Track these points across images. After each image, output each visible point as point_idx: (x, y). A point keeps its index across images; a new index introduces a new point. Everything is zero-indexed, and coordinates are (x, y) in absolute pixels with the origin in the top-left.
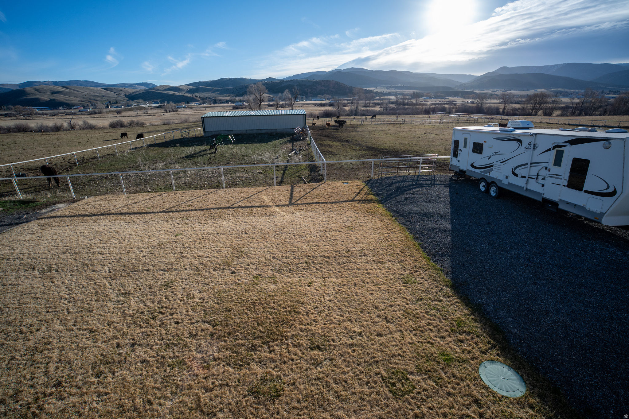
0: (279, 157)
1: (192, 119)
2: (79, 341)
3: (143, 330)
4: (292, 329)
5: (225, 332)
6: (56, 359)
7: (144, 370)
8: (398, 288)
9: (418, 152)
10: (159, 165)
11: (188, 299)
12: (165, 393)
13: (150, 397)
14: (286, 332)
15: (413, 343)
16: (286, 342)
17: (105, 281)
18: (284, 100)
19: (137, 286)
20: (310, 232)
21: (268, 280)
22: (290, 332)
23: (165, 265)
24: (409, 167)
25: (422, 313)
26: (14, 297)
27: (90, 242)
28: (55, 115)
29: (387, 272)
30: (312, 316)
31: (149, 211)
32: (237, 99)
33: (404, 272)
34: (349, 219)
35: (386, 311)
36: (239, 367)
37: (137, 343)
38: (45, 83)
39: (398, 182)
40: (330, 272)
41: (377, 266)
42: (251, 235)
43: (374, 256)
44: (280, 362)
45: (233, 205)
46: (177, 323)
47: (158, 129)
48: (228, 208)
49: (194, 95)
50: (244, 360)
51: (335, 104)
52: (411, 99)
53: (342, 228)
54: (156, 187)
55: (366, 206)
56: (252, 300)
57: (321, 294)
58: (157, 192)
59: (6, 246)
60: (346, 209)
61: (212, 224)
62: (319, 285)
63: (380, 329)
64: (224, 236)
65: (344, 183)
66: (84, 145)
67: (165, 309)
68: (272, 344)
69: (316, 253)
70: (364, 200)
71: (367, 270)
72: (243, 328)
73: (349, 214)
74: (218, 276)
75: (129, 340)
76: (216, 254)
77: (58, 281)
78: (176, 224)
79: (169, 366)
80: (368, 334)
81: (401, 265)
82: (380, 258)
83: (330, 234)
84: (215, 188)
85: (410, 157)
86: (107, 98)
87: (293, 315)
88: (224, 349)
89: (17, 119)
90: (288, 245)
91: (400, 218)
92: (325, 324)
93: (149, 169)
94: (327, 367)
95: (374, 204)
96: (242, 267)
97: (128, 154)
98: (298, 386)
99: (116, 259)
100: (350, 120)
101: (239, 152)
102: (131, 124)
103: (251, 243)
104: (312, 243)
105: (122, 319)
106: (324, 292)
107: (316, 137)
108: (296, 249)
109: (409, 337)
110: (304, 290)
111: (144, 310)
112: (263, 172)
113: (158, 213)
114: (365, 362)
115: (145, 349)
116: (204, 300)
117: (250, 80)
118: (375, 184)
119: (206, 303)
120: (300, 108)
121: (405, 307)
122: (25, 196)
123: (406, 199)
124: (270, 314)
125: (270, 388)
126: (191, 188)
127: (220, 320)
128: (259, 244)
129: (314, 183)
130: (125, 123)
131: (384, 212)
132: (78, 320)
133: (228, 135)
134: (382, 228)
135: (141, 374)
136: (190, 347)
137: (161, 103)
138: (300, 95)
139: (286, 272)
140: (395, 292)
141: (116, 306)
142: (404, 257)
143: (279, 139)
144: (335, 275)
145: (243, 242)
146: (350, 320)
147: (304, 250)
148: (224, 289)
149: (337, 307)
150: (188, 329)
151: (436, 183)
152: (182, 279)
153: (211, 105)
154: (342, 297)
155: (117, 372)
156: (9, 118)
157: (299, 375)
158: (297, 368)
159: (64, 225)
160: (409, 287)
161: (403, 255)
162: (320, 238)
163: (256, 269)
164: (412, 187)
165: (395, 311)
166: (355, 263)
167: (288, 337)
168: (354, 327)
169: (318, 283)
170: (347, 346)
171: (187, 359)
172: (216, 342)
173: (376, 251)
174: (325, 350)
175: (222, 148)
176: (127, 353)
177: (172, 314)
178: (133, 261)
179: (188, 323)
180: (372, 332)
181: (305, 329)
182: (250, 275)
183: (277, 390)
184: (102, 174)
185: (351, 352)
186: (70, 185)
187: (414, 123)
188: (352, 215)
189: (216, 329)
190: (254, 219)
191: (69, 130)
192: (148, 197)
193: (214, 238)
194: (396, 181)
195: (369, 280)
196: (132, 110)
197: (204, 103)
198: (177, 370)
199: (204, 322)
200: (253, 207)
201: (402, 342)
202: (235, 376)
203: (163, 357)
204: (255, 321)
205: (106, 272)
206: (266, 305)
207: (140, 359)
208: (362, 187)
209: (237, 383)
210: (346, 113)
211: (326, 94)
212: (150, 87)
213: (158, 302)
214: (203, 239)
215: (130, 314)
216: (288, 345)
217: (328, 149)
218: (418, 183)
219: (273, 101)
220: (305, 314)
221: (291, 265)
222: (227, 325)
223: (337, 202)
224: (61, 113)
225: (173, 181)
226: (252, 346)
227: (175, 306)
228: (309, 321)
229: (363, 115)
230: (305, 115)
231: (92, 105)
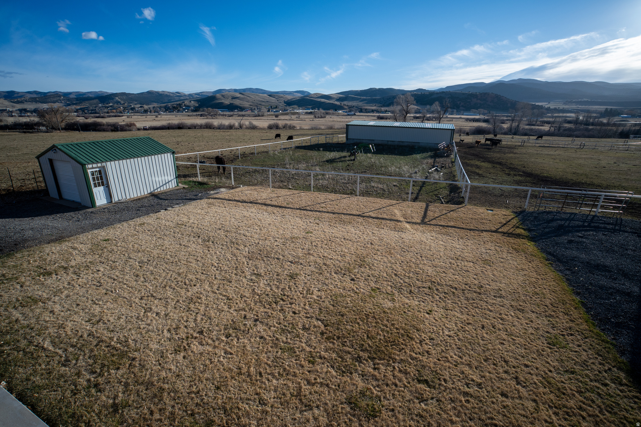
0: (418, 172)
1: (337, 126)
2: (219, 303)
3: (266, 310)
4: (402, 354)
5: (335, 335)
6: (202, 312)
7: (261, 345)
8: (540, 347)
9: (599, 186)
10: (303, 166)
11: (307, 294)
12: (274, 371)
13: (261, 370)
14: (394, 354)
15: (550, 423)
16: (393, 364)
17: (244, 260)
18: (432, 112)
19: (267, 271)
20: (439, 257)
21: (385, 296)
22: (398, 355)
23: (293, 258)
24: (581, 204)
25: (571, 390)
26: (185, 256)
27: (238, 224)
28: (231, 116)
29: (527, 324)
30: (426, 346)
31: (288, 206)
32: (383, 109)
33: (551, 330)
34: (488, 251)
35: (519, 370)
36: (341, 372)
37: (260, 320)
38: (229, 91)
39: (561, 220)
40: (454, 305)
41: (515, 314)
42: (376, 247)
43: (513, 300)
44: (383, 382)
45: (363, 214)
46: (294, 313)
47: (306, 133)
48: (358, 215)
49: (343, 103)
50: (348, 368)
51: (491, 121)
52: (599, 118)
53: (477, 260)
54: (296, 185)
55: (512, 241)
56: (366, 311)
57: (440, 326)
58: (296, 190)
59: (186, 215)
60: (486, 239)
61: (340, 228)
62: (440, 316)
63: (506, 389)
64: (350, 242)
65: (488, 210)
66: (246, 142)
67: (286, 297)
68: (378, 362)
69: (442, 280)
70: (511, 233)
71: (501, 314)
72: (353, 336)
73: (489, 245)
74: (338, 279)
75: (254, 315)
76: (340, 258)
77: (212, 251)
78: (309, 223)
79: (281, 349)
80: (489, 389)
81: (549, 321)
82: (520, 305)
83: (463, 263)
84: (348, 194)
85: (585, 191)
86: (270, 103)
87: (405, 339)
88: (331, 350)
89: (207, 118)
90: (413, 266)
91: (557, 263)
92: (439, 360)
93: (293, 169)
94: (432, 406)
95: (523, 240)
96: (362, 276)
97: (279, 153)
98: (397, 414)
99: (255, 243)
100: (506, 140)
101: (377, 162)
102: (285, 127)
103: (375, 254)
104: (439, 269)
105: (251, 295)
106: (444, 325)
107: (462, 155)
108: (421, 271)
109: (547, 413)
110: (421, 317)
111: (269, 293)
112: (398, 185)
113: (294, 209)
114: (479, 419)
115: (264, 327)
116: (321, 298)
117: (399, 90)
118: (529, 217)
119: (323, 302)
120: (449, 122)
121: (547, 374)
122: (202, 178)
123: (570, 242)
124: (381, 331)
125: (368, 405)
126: (327, 191)
127: (332, 322)
128: (383, 258)
129: (452, 204)
130: (280, 126)
131: (535, 252)
132: (221, 286)
133: (369, 144)
134: (529, 271)
135: (258, 348)
136: (302, 338)
137: (312, 109)
138: (451, 108)
139: (406, 292)
140: (535, 351)
141: (249, 283)
142: (554, 311)
143: (420, 153)
144: (460, 310)
145: (367, 252)
146: (469, 365)
147: (429, 274)
148: (341, 293)
149: (456, 345)
150: (302, 321)
151: (622, 229)
152: (306, 274)
153: (357, 114)
154: (464, 336)
155: (241, 339)
157: (400, 404)
158: (399, 395)
159: (223, 206)
160: (556, 351)
161: (555, 309)
162: (450, 265)
163: (376, 282)
164: (581, 229)
165: (530, 373)
166: (487, 303)
167: (396, 359)
168: (473, 375)
169: (439, 312)
170: (461, 393)
171: (297, 348)
172: (325, 341)
173: (517, 295)
174: (434, 388)
175: (361, 157)
176: (250, 326)
177: (291, 304)
178: (268, 248)
179: (303, 316)
180: (495, 387)
181: (416, 358)
182: (369, 287)
183: (374, 410)
184: (256, 168)
185: (464, 402)
186: (232, 174)
187: (600, 148)
188: (493, 248)
189: (327, 329)
190: (382, 231)
191: (238, 129)
192: (288, 193)
193: (340, 243)
194: (558, 218)
195: (501, 326)
196: (287, 115)
197: (350, 111)
198: (287, 355)
199: (318, 319)
200: (383, 219)
201: (535, 415)
202: (336, 380)
203: (277, 339)
204: (365, 333)
205: (246, 252)
206: (379, 320)
207: (259, 334)
208: (510, 218)
209: (337, 387)
210: (503, 131)
211: (482, 108)
212: (306, 94)
213: (282, 289)
214: (330, 240)
215: (258, 293)
216: (394, 368)
217: (474, 169)
218: (592, 225)
219: (419, 113)
220: (418, 341)
221: (412, 287)
222: (338, 329)
223: (476, 230)
224: (235, 115)
225: (312, 183)
226: (358, 357)
227: (295, 297)
228: (421, 350)
229: (526, 135)
230: (453, 130)
231: (258, 109)
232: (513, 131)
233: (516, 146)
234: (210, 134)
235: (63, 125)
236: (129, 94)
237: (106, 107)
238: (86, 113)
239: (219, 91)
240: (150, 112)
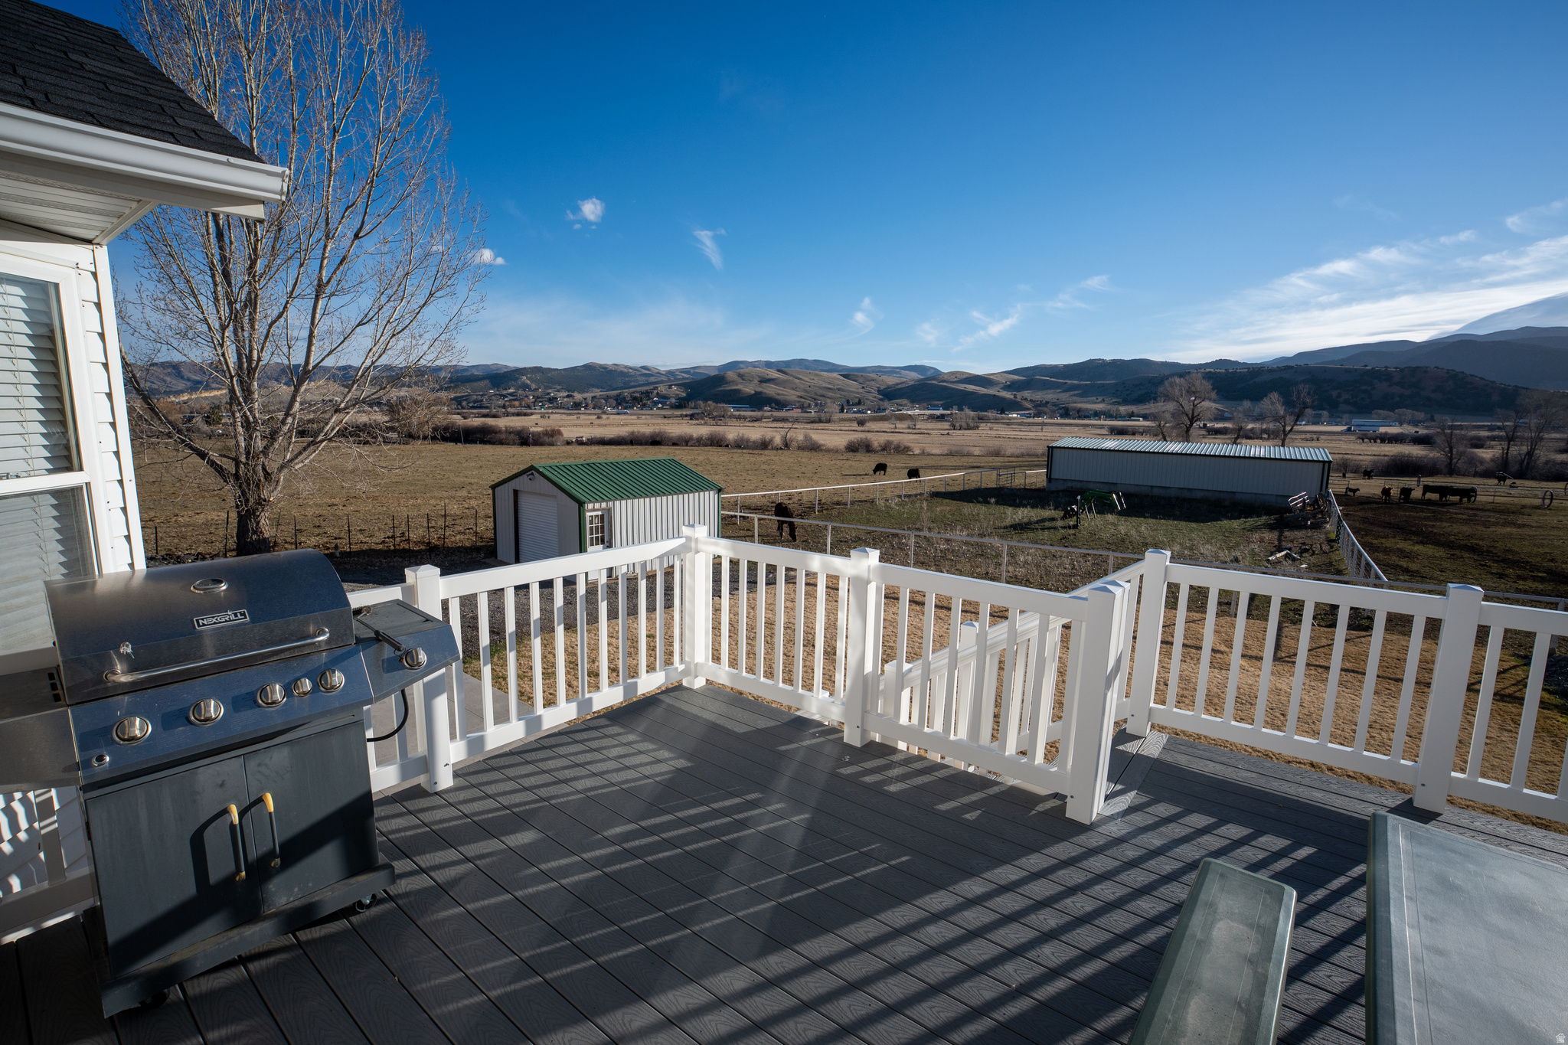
18: (1260, 418)
28: (757, 420)
32: (1123, 409)
38: (754, 364)
47: (941, 463)
49: (1019, 395)
51: (1439, 440)
66: (811, 479)
86: (844, 393)
89: (705, 424)
97: (897, 504)
101: (1133, 532)
102: (888, 448)
107: (1360, 523)
117: (1166, 364)
120: (1309, 444)
130: (875, 445)
133: (1111, 493)
137: (945, 409)
138: (1313, 407)
143: (1239, 518)
153: (1055, 421)
156: (694, 422)
175: (1091, 521)
191: (781, 449)
196: (886, 420)
197: (1038, 415)
210: (1480, 468)
211: (1407, 407)
212: (929, 374)
219: (1227, 419)
224: (766, 418)
229: (1556, 478)
230: (1326, 465)
231: (816, 405)
232: (1514, 468)
233: (1524, 507)
234: (724, 458)
235: (427, 430)
236: (549, 370)
237: (501, 395)
238: (463, 408)
239: (733, 365)
240: (586, 407)
